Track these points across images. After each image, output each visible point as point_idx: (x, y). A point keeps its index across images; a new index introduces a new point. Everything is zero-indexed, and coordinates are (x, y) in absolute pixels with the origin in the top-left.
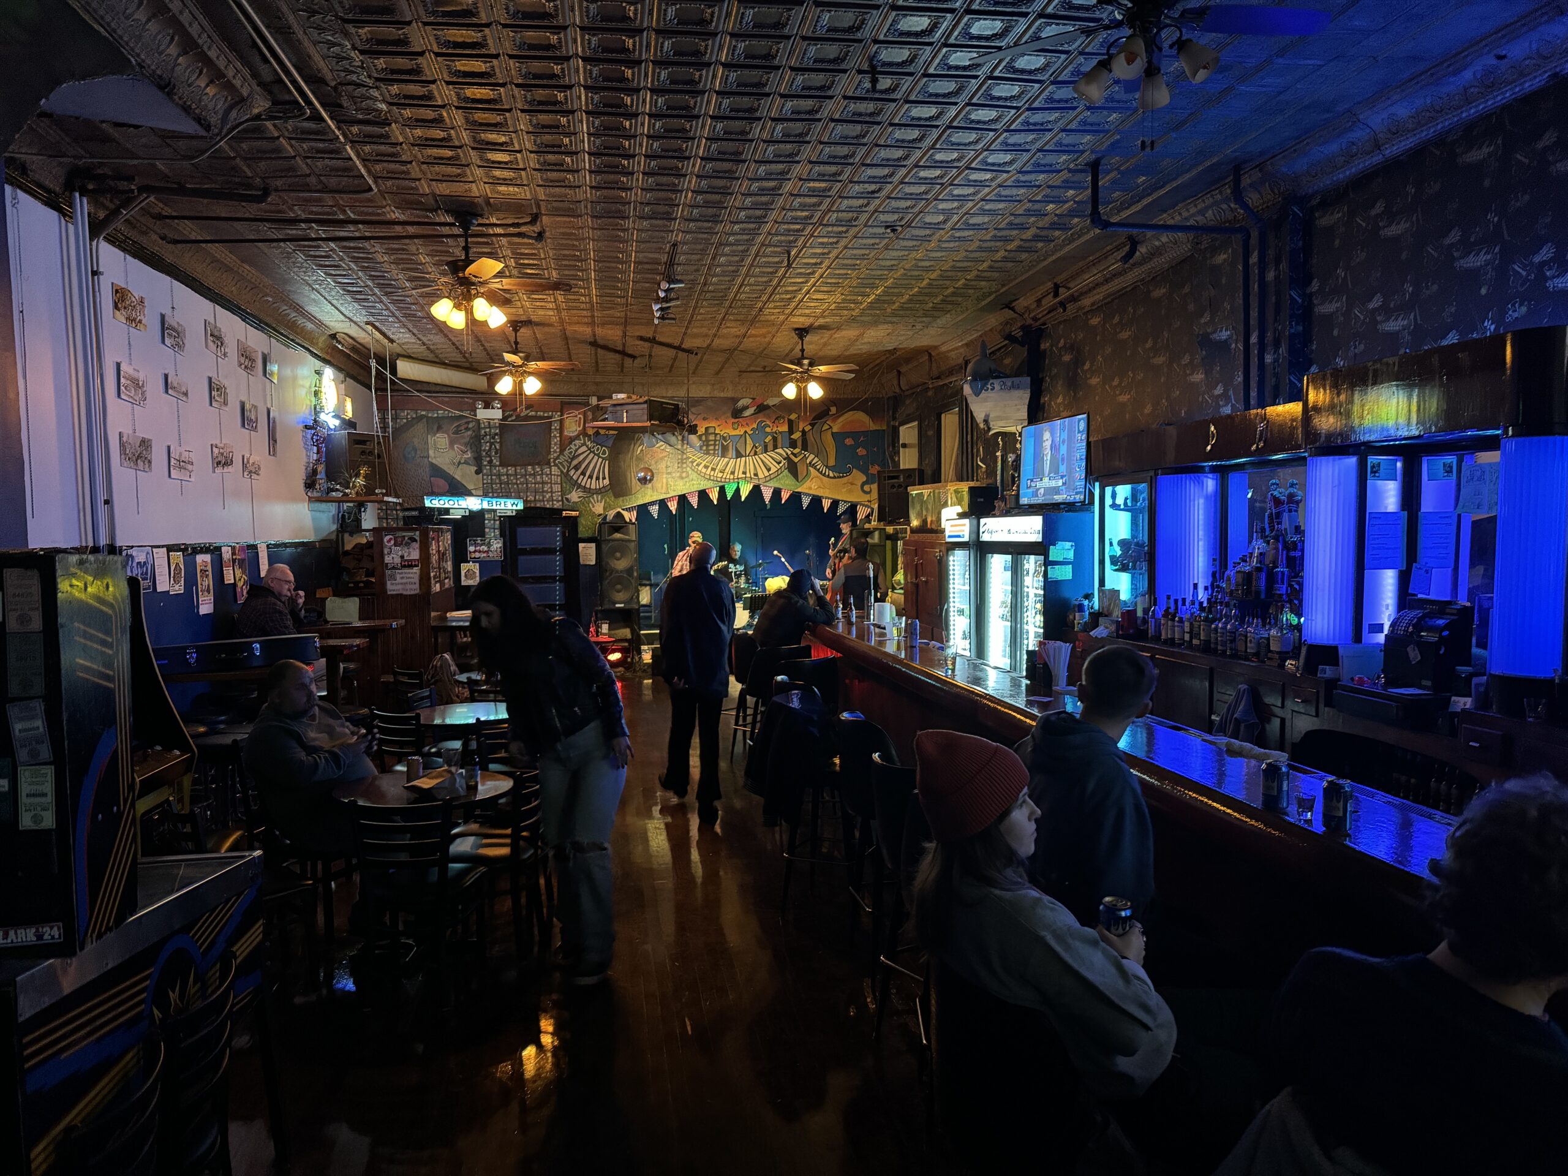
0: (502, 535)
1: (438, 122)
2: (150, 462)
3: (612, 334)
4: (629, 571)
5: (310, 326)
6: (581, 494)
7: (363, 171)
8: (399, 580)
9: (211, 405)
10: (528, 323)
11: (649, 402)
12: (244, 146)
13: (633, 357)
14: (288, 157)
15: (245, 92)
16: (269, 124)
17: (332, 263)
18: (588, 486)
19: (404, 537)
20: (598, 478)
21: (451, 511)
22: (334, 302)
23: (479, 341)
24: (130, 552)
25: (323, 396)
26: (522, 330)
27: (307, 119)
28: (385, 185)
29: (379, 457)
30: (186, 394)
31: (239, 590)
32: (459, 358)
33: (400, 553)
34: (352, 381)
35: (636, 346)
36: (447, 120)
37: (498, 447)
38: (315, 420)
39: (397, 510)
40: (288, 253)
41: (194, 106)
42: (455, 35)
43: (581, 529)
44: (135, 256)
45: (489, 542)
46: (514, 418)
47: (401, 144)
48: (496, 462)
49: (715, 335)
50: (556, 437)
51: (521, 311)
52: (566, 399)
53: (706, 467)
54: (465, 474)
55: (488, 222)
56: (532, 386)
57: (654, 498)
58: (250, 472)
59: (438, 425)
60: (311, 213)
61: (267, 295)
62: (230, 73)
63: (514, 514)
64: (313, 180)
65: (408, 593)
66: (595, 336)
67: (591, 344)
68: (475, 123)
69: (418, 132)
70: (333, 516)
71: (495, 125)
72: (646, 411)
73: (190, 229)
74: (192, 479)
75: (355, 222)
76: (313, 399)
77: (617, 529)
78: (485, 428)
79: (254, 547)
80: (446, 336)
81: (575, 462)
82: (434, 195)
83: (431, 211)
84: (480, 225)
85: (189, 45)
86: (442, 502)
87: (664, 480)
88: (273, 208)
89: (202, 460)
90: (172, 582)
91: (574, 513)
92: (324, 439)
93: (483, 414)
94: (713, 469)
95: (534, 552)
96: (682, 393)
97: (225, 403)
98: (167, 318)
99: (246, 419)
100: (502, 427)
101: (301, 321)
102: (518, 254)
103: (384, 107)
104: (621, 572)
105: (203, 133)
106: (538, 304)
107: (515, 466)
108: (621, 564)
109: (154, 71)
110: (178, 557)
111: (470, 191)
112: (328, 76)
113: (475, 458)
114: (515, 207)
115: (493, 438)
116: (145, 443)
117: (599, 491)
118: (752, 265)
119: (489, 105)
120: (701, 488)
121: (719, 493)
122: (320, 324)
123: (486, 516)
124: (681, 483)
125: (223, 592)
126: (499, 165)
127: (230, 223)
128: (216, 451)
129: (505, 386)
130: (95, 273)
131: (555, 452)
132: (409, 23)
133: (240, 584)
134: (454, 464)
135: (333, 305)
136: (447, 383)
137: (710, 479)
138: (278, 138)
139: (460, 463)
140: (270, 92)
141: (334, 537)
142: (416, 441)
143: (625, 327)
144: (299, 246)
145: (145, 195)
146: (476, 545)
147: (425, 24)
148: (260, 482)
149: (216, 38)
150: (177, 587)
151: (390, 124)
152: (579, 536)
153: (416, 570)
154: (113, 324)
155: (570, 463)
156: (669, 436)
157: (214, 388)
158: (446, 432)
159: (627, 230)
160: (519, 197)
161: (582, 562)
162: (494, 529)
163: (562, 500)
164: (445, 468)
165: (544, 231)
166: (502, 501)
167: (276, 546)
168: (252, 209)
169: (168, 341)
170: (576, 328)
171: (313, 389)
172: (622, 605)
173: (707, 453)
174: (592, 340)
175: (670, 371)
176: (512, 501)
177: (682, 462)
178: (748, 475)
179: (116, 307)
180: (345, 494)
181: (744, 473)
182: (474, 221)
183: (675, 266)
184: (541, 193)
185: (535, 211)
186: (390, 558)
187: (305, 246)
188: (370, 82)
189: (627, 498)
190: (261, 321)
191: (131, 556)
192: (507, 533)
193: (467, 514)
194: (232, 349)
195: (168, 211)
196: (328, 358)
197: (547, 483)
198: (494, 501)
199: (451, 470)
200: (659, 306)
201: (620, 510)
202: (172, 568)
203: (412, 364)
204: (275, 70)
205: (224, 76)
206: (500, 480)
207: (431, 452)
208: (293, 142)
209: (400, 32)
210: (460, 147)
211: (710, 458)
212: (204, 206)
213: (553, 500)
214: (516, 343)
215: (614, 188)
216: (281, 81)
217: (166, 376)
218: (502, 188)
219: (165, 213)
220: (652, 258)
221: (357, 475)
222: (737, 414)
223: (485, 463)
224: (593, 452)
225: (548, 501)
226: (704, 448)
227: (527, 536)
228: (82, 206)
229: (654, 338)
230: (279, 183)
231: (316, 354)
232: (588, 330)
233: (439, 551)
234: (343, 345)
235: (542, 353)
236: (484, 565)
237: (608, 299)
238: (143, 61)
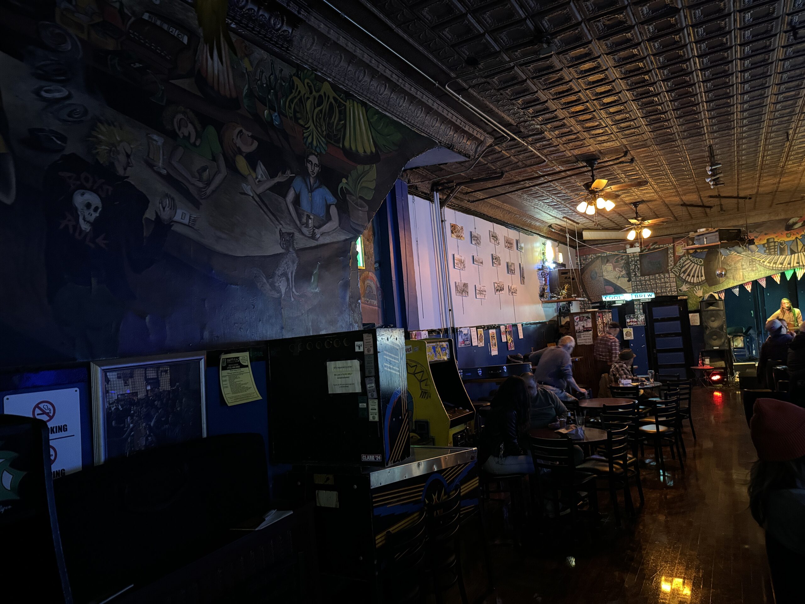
0: (644, 312)
1: (564, 125)
2: (468, 292)
3: (692, 198)
4: (721, 328)
5: (538, 224)
6: (688, 286)
7: (539, 154)
8: (583, 338)
9: (493, 266)
10: (642, 202)
11: (720, 231)
12: (489, 158)
13: (710, 207)
14: (507, 158)
15: (482, 139)
16: (496, 147)
17: (540, 195)
18: (692, 281)
19: (584, 316)
20: (698, 277)
21: (616, 302)
22: (546, 211)
23: (620, 215)
24: (461, 329)
25: (546, 254)
26: (639, 206)
27: (510, 141)
28: (551, 158)
29: (573, 279)
30: (482, 263)
31: (509, 344)
32: (613, 225)
33: (582, 325)
34: (562, 245)
35: (707, 201)
36: (568, 124)
37: (639, 267)
38: (542, 266)
39: (589, 304)
40: (520, 195)
41: (463, 151)
42: (557, 89)
43: (689, 306)
44: (459, 211)
45: (637, 317)
46: (647, 250)
47: (551, 139)
48: (638, 274)
49: (758, 186)
50: (671, 257)
51: (636, 197)
52: (675, 236)
53: (770, 263)
54: (622, 282)
55: (603, 161)
56: (646, 233)
57: (735, 284)
58: (512, 292)
59: (607, 260)
60: (524, 177)
61: (516, 214)
62: (475, 134)
63: (650, 300)
64: (520, 164)
65: (587, 344)
66: (683, 201)
67: (682, 205)
68: (580, 121)
69: (557, 132)
70: (555, 309)
71: (590, 119)
72: (718, 236)
73: (480, 195)
74: (486, 298)
75: (543, 176)
76: (542, 256)
77: (711, 304)
78: (631, 258)
79: (515, 326)
80: (603, 216)
81: (683, 269)
82: (573, 155)
83: (575, 162)
84: (598, 163)
85: (457, 129)
86: (611, 298)
87: (741, 273)
88: (508, 179)
89: (490, 289)
90: (479, 341)
91: (685, 297)
92: (548, 274)
93: (630, 250)
94: (775, 263)
95: (663, 320)
96: (741, 222)
97: (500, 264)
98: (472, 233)
99: (510, 269)
100: (641, 256)
101: (533, 223)
102: (625, 171)
103: (539, 127)
104: (716, 328)
105: (467, 159)
106: (644, 192)
107: (649, 275)
108: (715, 324)
109: (445, 143)
110: (481, 331)
111: (590, 149)
112: (513, 122)
113: (627, 274)
114: (615, 151)
115: (636, 262)
116: (465, 285)
117: (699, 284)
118: (765, 145)
119: (585, 111)
120: (767, 275)
121: (781, 277)
122: (543, 222)
123: (635, 303)
124: (753, 274)
125: (503, 346)
126: (599, 135)
127: (494, 189)
128: (496, 285)
129: (631, 236)
130: (442, 221)
131: (671, 265)
132: (537, 92)
133: (510, 342)
134: (616, 278)
135: (545, 213)
136: (609, 238)
137: (773, 269)
138: (501, 151)
139: (619, 277)
140: (493, 135)
141: (556, 319)
142: (596, 269)
143: (699, 192)
144: (523, 191)
145: (458, 187)
146: (630, 318)
147: (543, 90)
148: (517, 297)
149: (467, 122)
150: (481, 344)
151: (544, 133)
152: (689, 310)
153: (591, 332)
154: (451, 239)
155: (681, 270)
156: (737, 248)
157: (495, 259)
158: (611, 263)
159: (679, 146)
160: (614, 146)
161: (691, 324)
162: (640, 309)
163: (677, 291)
164: (612, 280)
165: (634, 158)
166: (643, 294)
167: (526, 324)
168: (501, 182)
169: (473, 242)
170: (671, 199)
171: (542, 252)
172: (718, 348)
173: (770, 254)
174: (682, 203)
175: (738, 210)
176: (648, 294)
177: (753, 261)
178: (801, 264)
179: (452, 232)
180: (559, 299)
181: (798, 263)
182: (596, 162)
183: (716, 157)
184: (625, 141)
185: (625, 150)
186: (578, 327)
187: (526, 191)
188: (530, 119)
189: (717, 286)
190: (515, 226)
191: (462, 331)
192: (647, 311)
193: (625, 303)
194: (502, 241)
195: (470, 190)
196: (549, 236)
197: (668, 282)
198: (638, 294)
199: (614, 281)
200: (710, 179)
201: (712, 293)
202: (479, 336)
203: (590, 232)
204: (492, 127)
205: (473, 135)
206: (641, 284)
207: (605, 274)
208: (507, 151)
209: (534, 96)
210: (578, 133)
211: (772, 257)
212: (482, 185)
213: (672, 291)
214: (637, 213)
215: (662, 129)
216: (495, 130)
217: (473, 256)
218: (605, 144)
219: (468, 191)
220: (700, 156)
221: (563, 289)
222: (789, 228)
223: (633, 276)
224: (694, 262)
225: (669, 292)
226: (767, 251)
227: (658, 312)
228: (437, 196)
229: (719, 195)
230: (507, 169)
231: (542, 235)
232: (677, 199)
233: (603, 323)
234: (555, 229)
235: (656, 214)
236: (635, 329)
237: (682, 181)
238: (441, 140)
